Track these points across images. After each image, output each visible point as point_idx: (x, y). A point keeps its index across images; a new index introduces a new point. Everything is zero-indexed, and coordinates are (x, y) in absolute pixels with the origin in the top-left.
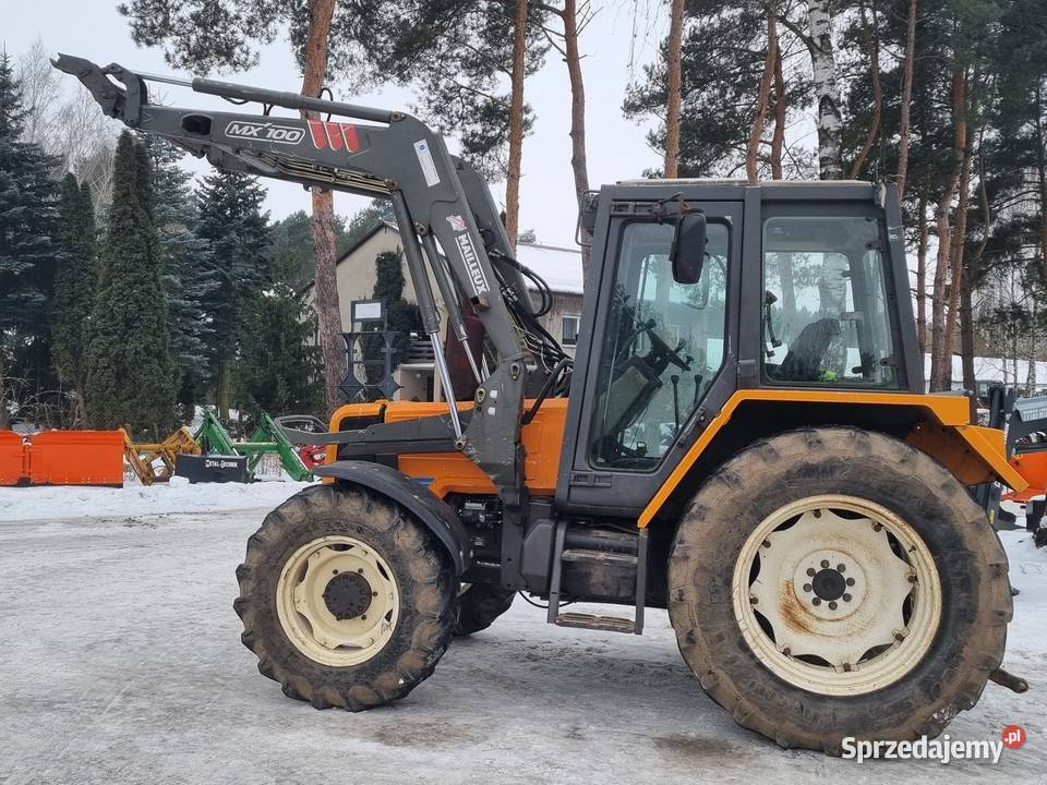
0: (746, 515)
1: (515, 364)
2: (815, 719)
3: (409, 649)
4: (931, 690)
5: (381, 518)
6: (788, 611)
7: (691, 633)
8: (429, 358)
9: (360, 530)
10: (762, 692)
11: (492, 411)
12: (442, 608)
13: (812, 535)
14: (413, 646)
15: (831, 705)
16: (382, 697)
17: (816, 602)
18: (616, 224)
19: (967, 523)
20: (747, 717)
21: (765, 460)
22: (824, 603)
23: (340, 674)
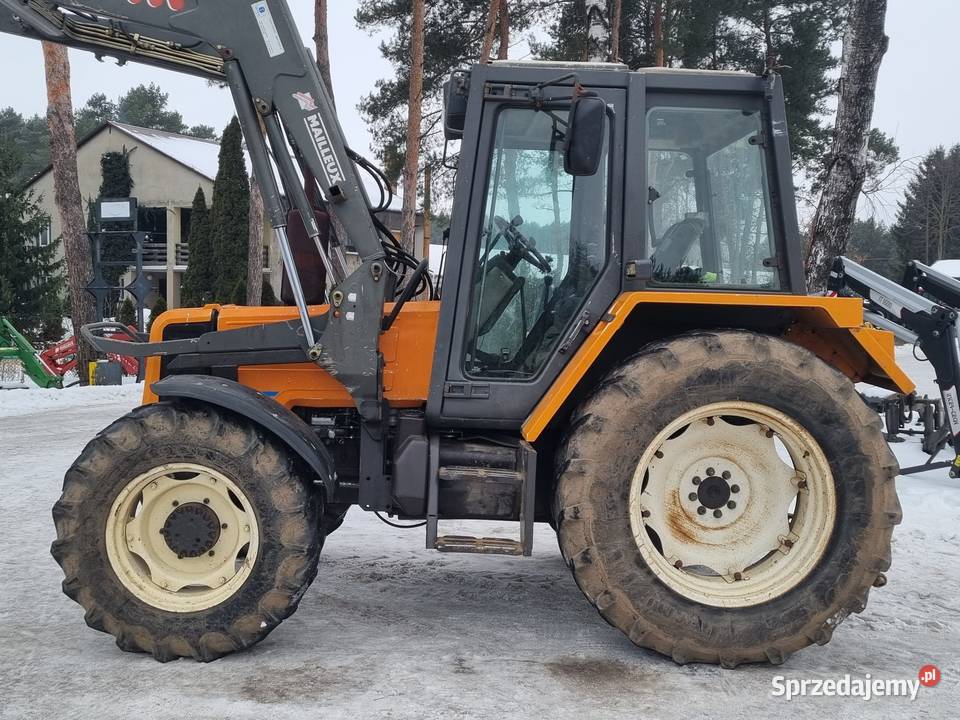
0: (644, 425)
1: (376, 264)
2: (714, 632)
3: (272, 587)
4: (826, 596)
5: (236, 441)
6: (674, 521)
7: (586, 552)
8: (160, 260)
9: (210, 456)
10: (660, 610)
11: (350, 316)
12: (310, 540)
13: (700, 443)
14: (277, 584)
15: (728, 618)
16: (241, 643)
17: (701, 511)
18: (490, 108)
19: (862, 427)
20: (643, 635)
21: (664, 366)
22: (710, 512)
23: (187, 621)
